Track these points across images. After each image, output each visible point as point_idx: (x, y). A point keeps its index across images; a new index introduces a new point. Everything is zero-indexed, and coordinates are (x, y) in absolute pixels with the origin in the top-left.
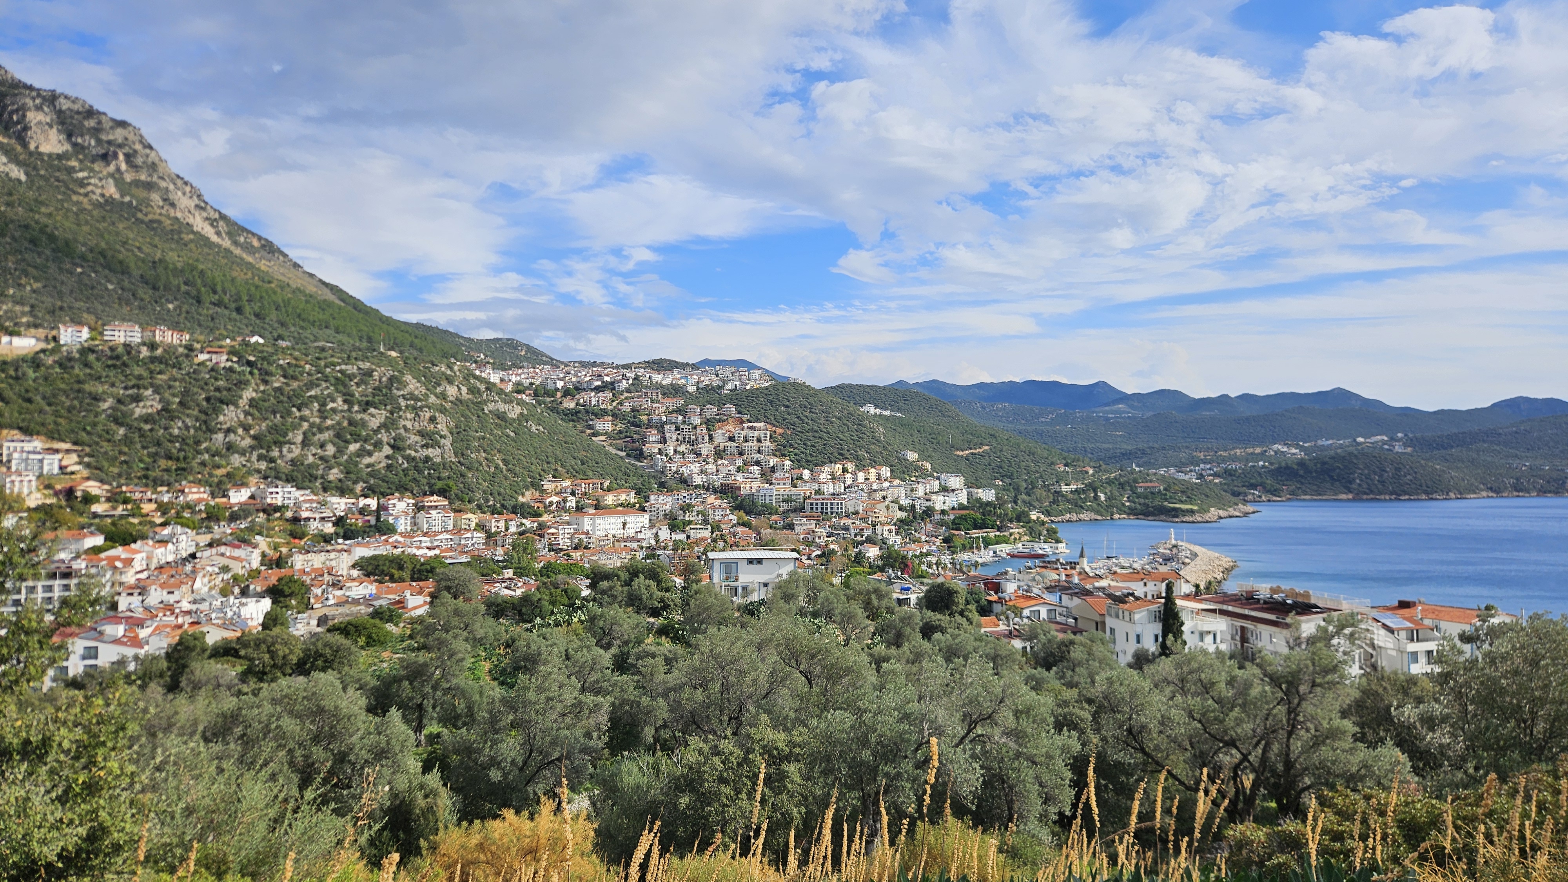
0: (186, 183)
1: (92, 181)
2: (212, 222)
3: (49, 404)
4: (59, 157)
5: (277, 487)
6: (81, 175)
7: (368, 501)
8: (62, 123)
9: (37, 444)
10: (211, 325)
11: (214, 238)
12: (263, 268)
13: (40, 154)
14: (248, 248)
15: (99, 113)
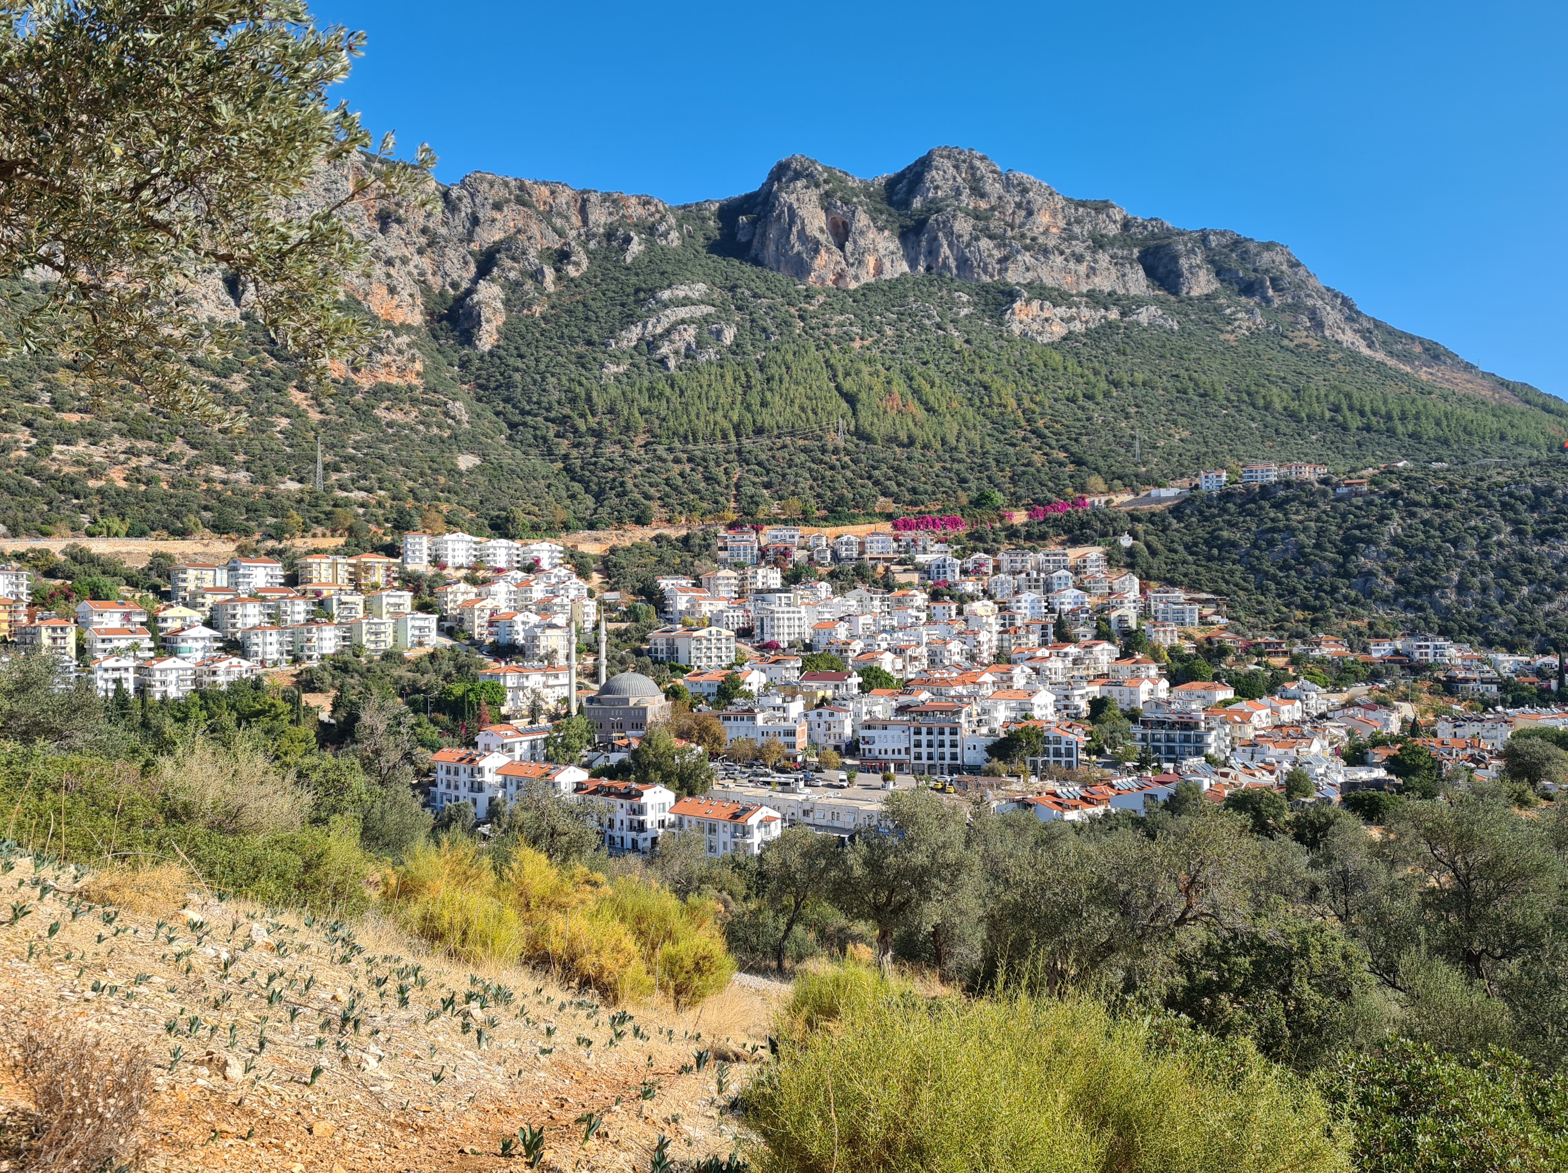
0: (1336, 296)
1: (1240, 315)
2: (1366, 335)
3: (1191, 554)
4: (1208, 297)
5: (1426, 640)
6: (1228, 311)
7: (1548, 659)
8: (1212, 262)
9: (1180, 594)
10: (1357, 452)
11: (1366, 352)
12: (1424, 377)
13: (1191, 299)
14: (1406, 357)
15: (1246, 240)
